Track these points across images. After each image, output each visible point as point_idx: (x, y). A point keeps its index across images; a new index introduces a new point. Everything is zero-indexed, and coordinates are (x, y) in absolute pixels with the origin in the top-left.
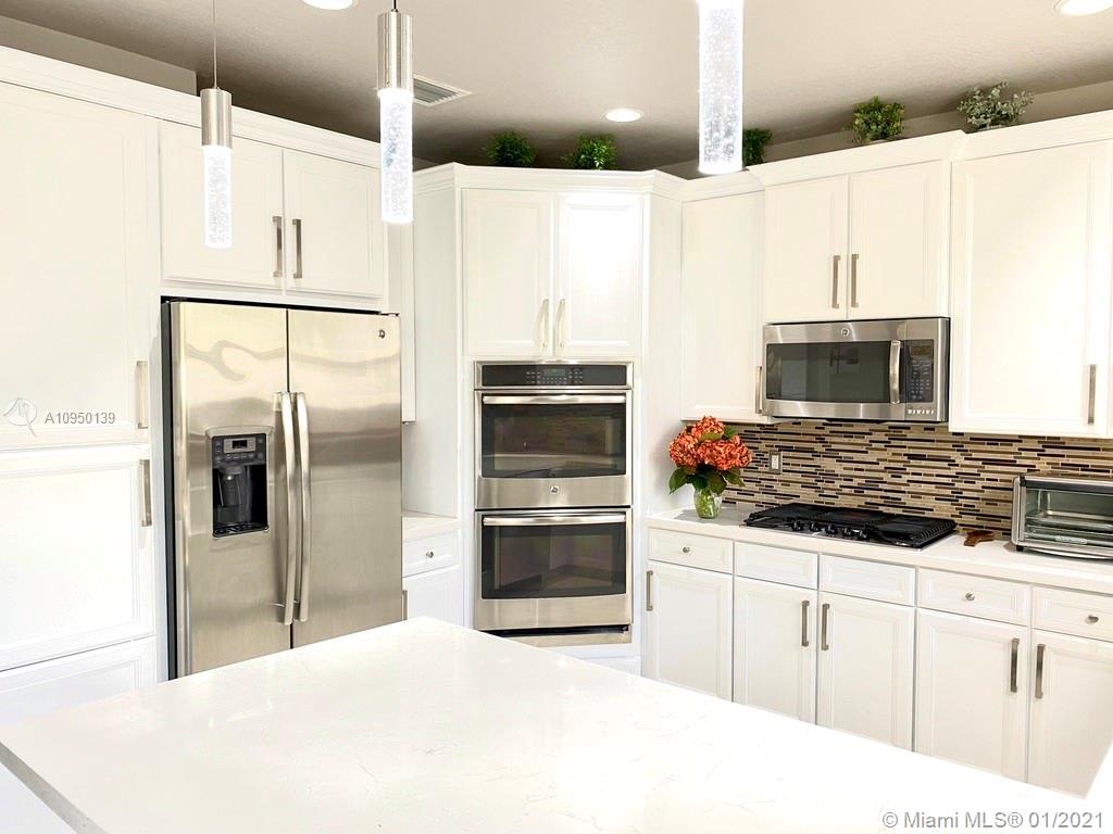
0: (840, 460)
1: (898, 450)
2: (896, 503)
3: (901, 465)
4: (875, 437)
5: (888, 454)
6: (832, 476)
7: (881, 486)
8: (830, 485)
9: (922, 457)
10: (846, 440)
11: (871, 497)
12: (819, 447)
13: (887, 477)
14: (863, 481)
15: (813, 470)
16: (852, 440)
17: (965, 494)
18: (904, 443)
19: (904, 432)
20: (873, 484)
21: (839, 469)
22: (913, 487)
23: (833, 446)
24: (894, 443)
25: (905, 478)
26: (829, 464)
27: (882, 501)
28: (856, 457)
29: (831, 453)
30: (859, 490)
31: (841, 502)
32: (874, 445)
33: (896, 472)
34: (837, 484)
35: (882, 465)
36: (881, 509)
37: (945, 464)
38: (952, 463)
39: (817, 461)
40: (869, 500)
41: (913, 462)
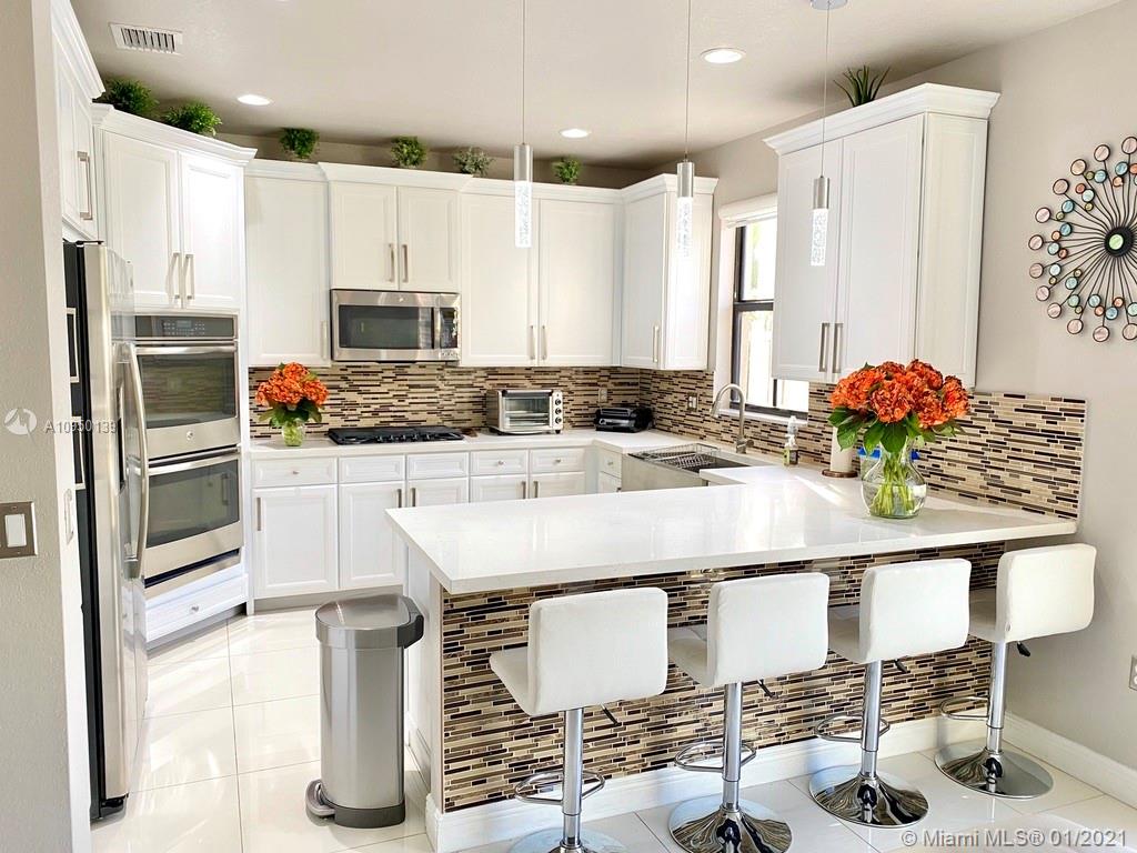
0: (360, 393)
1: (402, 383)
2: (401, 418)
3: (404, 393)
4: (387, 374)
5: (395, 386)
6: (355, 405)
7: (391, 409)
8: (353, 412)
9: (418, 386)
10: (365, 378)
11: (385, 417)
12: (344, 385)
13: (395, 402)
14: (378, 406)
15: (339, 402)
16: (369, 378)
17: (446, 408)
18: (406, 377)
19: (406, 369)
20: (385, 408)
21: (360, 399)
22: (414, 407)
23: (355, 383)
24: (399, 377)
25: (408, 401)
26: (352, 397)
27: (391, 419)
28: (373, 389)
29: (354, 388)
30: (375, 413)
31: (363, 424)
32: (386, 380)
33: (401, 398)
34: (359, 411)
35: (391, 395)
36: (392, 424)
37: (433, 390)
38: (437, 389)
39: (342, 395)
40: (382, 420)
41: (412, 390)
